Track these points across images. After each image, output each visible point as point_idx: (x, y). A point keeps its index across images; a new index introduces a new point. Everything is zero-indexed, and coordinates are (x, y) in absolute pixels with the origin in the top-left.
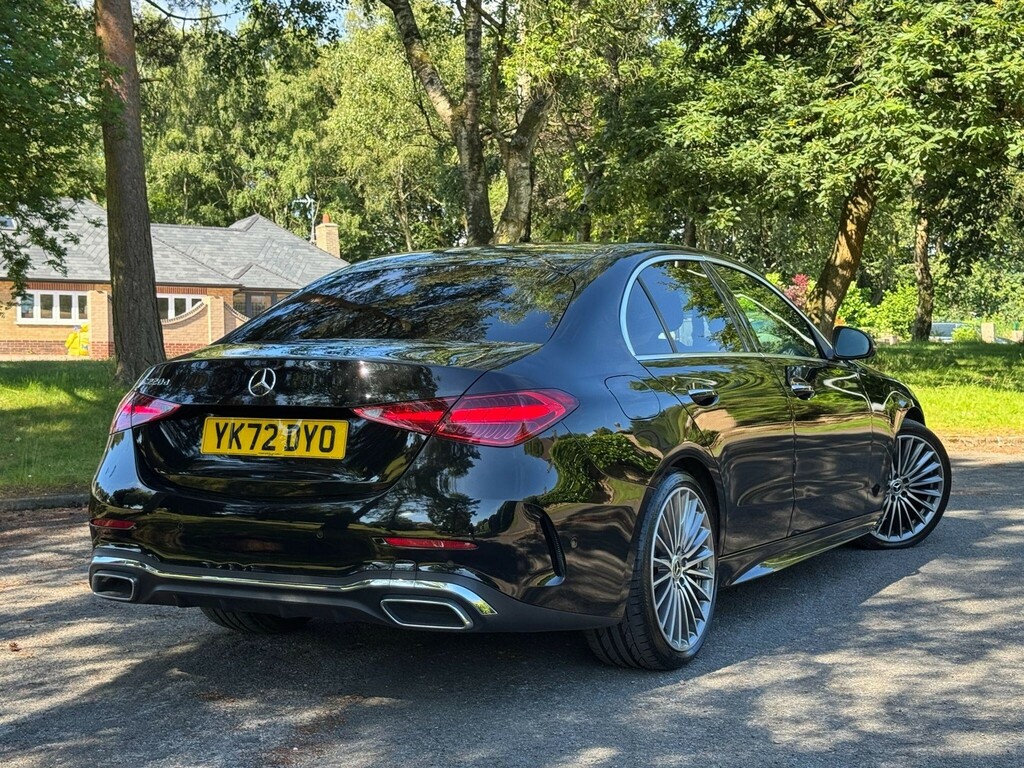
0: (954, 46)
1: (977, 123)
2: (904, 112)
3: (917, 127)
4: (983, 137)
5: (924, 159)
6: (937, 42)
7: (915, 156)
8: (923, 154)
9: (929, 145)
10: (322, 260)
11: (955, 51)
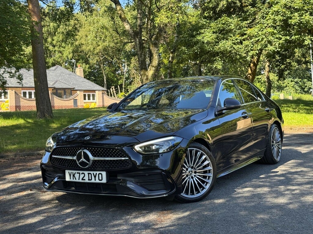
0: (289, 12)
1: (295, 35)
2: (273, 32)
3: (277, 36)
4: (297, 39)
5: (280, 46)
6: (284, 11)
7: (277, 45)
8: (279, 44)
9: (281, 41)
10: (79, 79)
11: (289, 13)
